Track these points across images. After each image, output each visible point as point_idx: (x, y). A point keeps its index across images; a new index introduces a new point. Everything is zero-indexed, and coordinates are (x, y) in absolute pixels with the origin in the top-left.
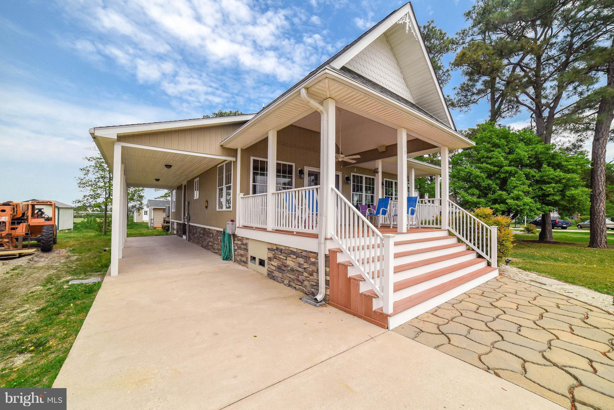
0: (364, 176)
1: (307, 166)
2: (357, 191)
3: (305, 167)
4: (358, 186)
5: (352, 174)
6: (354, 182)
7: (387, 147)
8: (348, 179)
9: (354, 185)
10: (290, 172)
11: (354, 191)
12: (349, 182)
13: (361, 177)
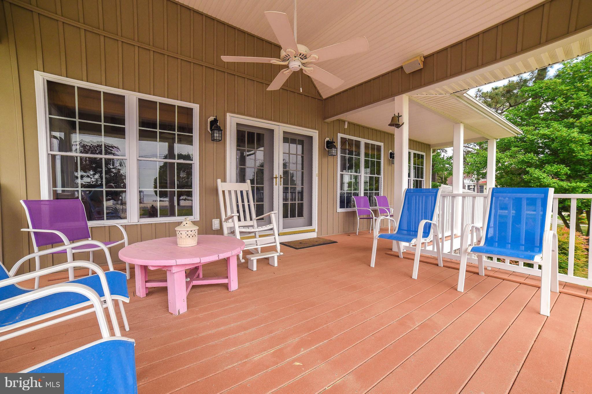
0: (363, 141)
1: (234, 112)
2: (350, 168)
3: (228, 115)
4: (350, 159)
5: (340, 135)
6: (343, 151)
7: (426, 58)
8: (330, 145)
9: (343, 159)
10: (187, 128)
11: (343, 168)
12: (333, 151)
13: (358, 144)
